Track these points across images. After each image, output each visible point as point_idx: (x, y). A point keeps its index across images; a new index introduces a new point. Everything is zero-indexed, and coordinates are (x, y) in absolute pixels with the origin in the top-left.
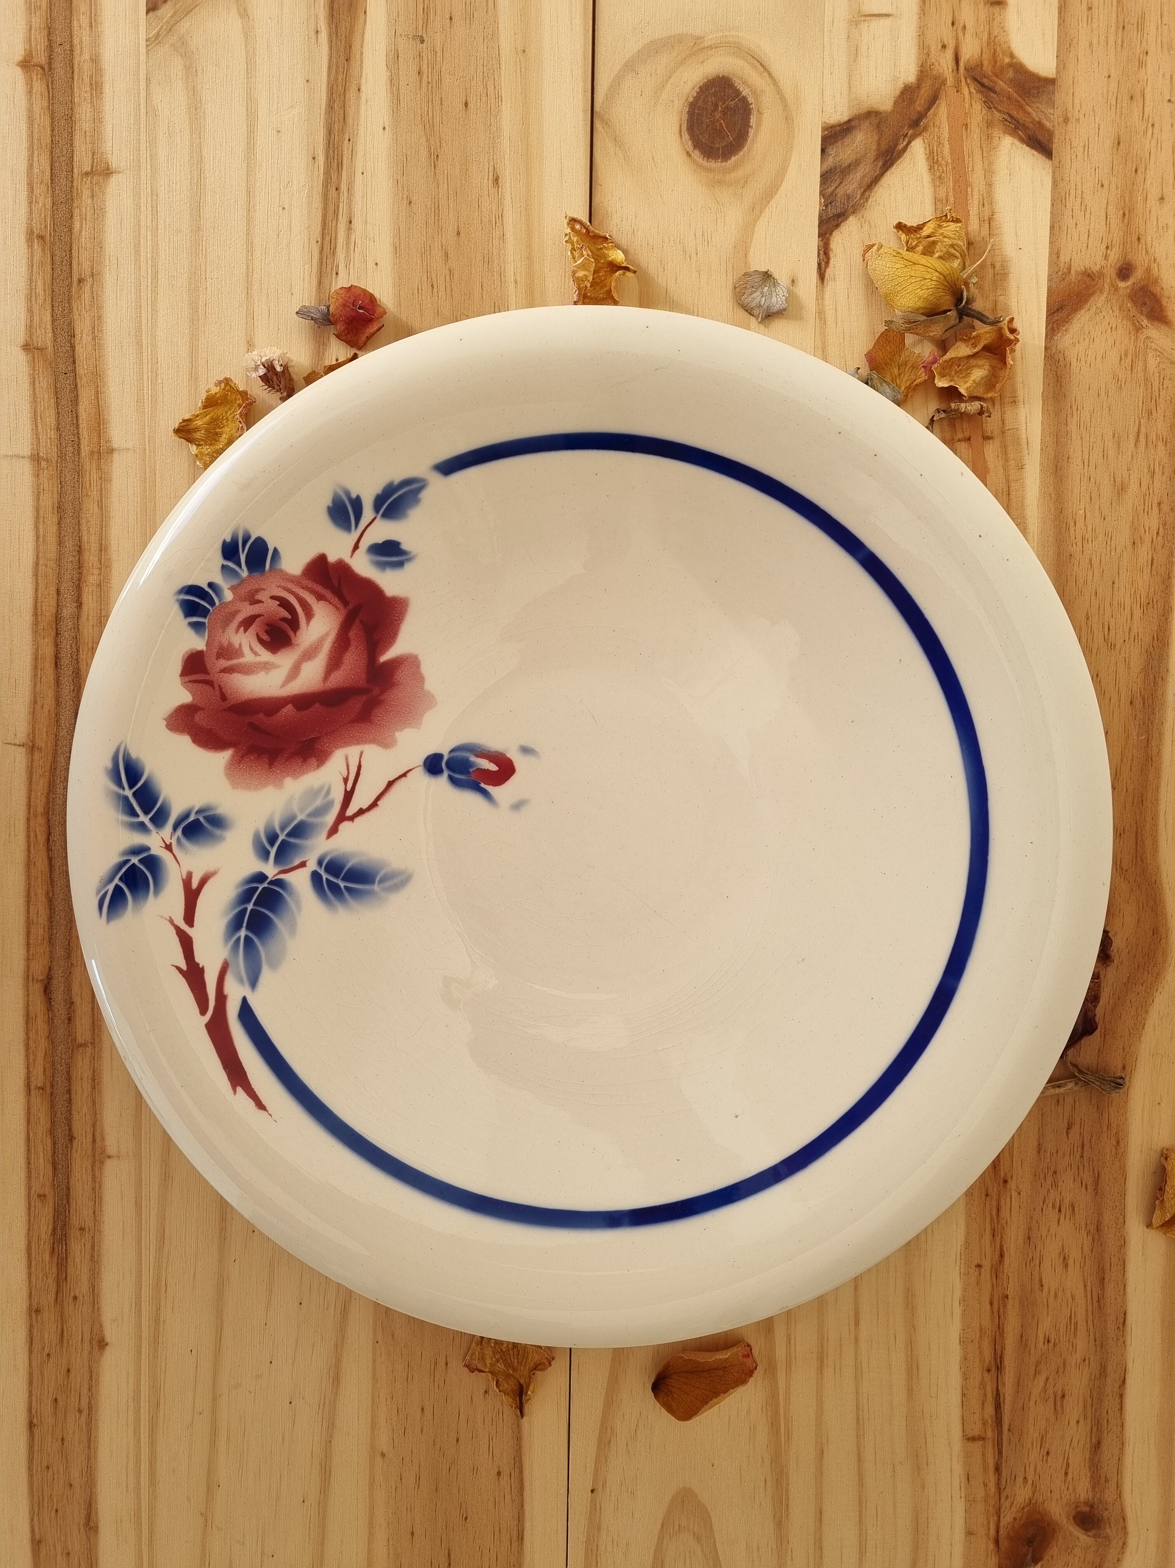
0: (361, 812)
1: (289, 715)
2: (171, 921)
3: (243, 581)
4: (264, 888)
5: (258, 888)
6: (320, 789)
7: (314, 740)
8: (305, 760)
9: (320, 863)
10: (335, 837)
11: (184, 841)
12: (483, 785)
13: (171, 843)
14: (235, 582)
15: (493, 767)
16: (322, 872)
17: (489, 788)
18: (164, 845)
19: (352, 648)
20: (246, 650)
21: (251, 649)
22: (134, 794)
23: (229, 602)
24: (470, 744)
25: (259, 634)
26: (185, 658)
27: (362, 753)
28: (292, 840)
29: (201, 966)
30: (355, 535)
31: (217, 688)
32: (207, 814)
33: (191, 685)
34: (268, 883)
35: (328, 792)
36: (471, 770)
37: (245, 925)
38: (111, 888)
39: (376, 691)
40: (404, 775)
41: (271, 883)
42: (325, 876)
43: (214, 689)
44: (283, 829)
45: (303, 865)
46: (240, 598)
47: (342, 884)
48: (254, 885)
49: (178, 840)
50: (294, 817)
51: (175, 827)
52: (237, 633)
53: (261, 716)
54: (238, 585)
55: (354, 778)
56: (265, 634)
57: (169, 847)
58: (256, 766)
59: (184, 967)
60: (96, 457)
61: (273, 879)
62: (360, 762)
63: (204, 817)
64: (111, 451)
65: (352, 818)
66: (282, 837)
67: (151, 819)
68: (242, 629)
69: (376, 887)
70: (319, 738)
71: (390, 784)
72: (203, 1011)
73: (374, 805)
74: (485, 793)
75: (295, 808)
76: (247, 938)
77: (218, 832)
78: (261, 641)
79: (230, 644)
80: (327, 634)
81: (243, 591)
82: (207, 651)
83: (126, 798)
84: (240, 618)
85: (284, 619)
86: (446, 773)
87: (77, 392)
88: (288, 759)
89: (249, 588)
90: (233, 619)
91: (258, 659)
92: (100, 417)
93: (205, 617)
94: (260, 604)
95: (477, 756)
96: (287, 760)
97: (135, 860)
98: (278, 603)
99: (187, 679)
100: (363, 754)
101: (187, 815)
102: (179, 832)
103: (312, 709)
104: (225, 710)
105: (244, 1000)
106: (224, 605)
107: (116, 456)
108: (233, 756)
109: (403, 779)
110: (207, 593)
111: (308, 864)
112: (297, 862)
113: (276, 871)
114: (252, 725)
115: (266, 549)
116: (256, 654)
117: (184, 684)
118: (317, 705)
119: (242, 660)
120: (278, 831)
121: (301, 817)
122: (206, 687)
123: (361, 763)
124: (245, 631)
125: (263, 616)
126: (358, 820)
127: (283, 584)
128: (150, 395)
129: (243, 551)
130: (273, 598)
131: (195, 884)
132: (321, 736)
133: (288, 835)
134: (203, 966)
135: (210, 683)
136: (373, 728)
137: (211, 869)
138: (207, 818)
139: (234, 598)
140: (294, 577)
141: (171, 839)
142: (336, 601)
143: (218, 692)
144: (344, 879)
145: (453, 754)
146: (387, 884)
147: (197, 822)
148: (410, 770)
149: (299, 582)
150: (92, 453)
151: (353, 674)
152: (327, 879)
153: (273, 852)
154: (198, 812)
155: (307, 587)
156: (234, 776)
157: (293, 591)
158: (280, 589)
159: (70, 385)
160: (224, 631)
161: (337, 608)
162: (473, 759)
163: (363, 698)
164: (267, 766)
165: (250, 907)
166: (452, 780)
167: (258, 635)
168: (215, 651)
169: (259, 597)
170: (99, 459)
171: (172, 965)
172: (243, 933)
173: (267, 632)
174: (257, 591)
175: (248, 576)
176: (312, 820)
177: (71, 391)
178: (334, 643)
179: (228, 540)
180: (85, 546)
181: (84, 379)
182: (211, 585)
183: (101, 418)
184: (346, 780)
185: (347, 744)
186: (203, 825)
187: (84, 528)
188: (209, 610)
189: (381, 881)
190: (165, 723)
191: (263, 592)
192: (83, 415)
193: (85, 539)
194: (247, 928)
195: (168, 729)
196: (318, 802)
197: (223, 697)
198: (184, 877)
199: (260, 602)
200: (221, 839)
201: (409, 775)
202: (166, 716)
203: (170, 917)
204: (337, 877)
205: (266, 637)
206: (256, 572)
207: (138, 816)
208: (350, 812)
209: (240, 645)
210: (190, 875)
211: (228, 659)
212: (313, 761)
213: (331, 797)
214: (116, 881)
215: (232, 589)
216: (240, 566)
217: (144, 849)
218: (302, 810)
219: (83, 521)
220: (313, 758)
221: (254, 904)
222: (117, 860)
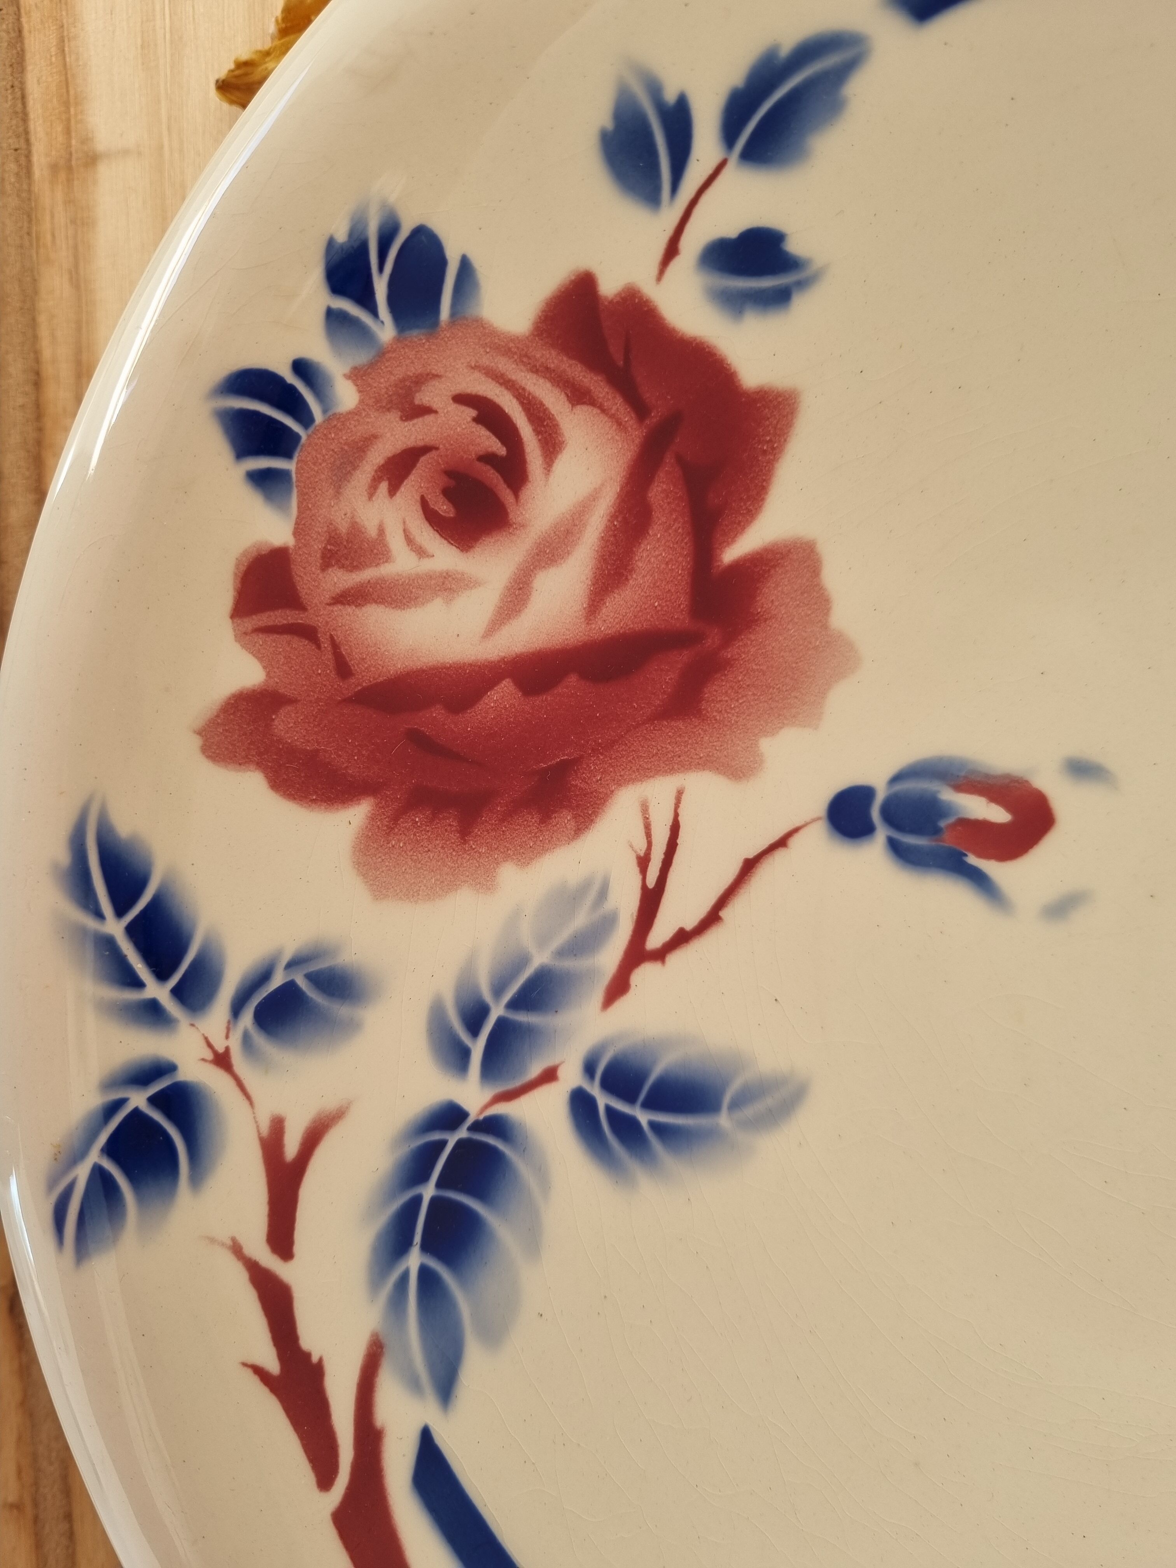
0: (682, 938)
1: (505, 707)
2: (237, 1250)
3: (382, 354)
4: (460, 1144)
5: (443, 1144)
6: (584, 888)
7: (565, 768)
8: (546, 817)
9: (589, 1069)
10: (623, 1004)
11: (260, 1039)
12: (972, 860)
13: (227, 1049)
14: (362, 357)
15: (998, 815)
16: (595, 1090)
17: (990, 867)
18: (210, 1056)
19: (656, 531)
20: (396, 542)
21: (409, 540)
22: (131, 930)
23: (350, 413)
24: (940, 759)
25: (428, 497)
26: (243, 568)
27: (679, 795)
28: (522, 1017)
29: (315, 1359)
30: (671, 215)
31: (326, 645)
32: (314, 967)
33: (260, 639)
34: (470, 1129)
35: (603, 894)
36: (943, 824)
37: (418, 1238)
38: (82, 1173)
39: (713, 639)
40: (782, 843)
41: (477, 1127)
42: (602, 1100)
43: (319, 647)
44: (498, 990)
45: (550, 1076)
46: (377, 401)
47: (644, 1118)
48: (436, 1136)
49: (246, 1041)
50: (523, 961)
51: (237, 1009)
52: (371, 496)
53: (437, 712)
54: (372, 365)
55: (662, 856)
56: (441, 499)
57: (222, 1060)
58: (429, 839)
59: (272, 1365)
60: (62, 176)
61: (481, 1117)
62: (676, 815)
63: (309, 977)
64: (92, 160)
65: (660, 955)
66: (497, 1011)
67: (178, 993)
68: (384, 486)
69: (724, 1120)
70: (577, 761)
71: (749, 866)
72: (325, 1481)
73: (712, 919)
74: (979, 879)
75: (526, 937)
76: (425, 1274)
77: (342, 1010)
78: (431, 517)
79: (356, 529)
80: (593, 497)
81: (384, 382)
82: (297, 548)
83: (108, 944)
84: (377, 456)
85: (488, 458)
86: (882, 834)
87: (22, 43)
88: (507, 817)
89: (399, 373)
90: (361, 458)
91: (427, 566)
92: (68, 92)
93: (288, 455)
94: (429, 419)
95: (959, 788)
96: (502, 821)
97: (138, 1099)
98: (473, 413)
99: (250, 623)
100: (684, 797)
101: (265, 976)
102: (247, 1018)
103: (560, 690)
104: (347, 701)
105: (426, 1436)
106: (337, 421)
107: (105, 171)
108: (372, 818)
109: (780, 854)
110: (292, 389)
111: (561, 1073)
112: (535, 1070)
113: (488, 1094)
114: (416, 738)
115: (441, 262)
116: (421, 552)
117: (242, 637)
118: (573, 680)
119: (386, 570)
120: (487, 996)
121: (540, 959)
122: (300, 644)
123: (680, 818)
124: (393, 491)
125: (437, 449)
126: (675, 959)
127: (486, 361)
128: (168, 29)
129: (381, 269)
130: (461, 399)
131: (291, 1148)
132: (582, 757)
133: (514, 1005)
134: (321, 1360)
135: (308, 633)
136: (705, 731)
137: (330, 1103)
138: (315, 979)
139: (361, 401)
140: (512, 340)
141: (227, 1037)
142: (617, 404)
143: (328, 656)
144: (650, 1105)
145: (899, 787)
146: (749, 1112)
147: (289, 990)
148: (796, 830)
149: (526, 356)
150: (54, 168)
151: (658, 598)
152: (609, 1110)
153: (478, 1048)
154: (291, 965)
155: (547, 368)
156: (376, 869)
157: (510, 381)
158: (477, 374)
159: (8, 33)
160: (338, 493)
161: (619, 423)
162: (948, 795)
163: (682, 658)
164: (455, 837)
165: (429, 1191)
166: (896, 849)
167: (424, 503)
168: (318, 546)
169: (426, 396)
170: (69, 181)
171: (245, 1365)
172: (414, 1260)
173: (447, 493)
174: (420, 380)
175: (397, 340)
176: (569, 964)
177: (11, 45)
178: (613, 517)
179: (341, 237)
180: (48, 370)
181: (36, 16)
182: (301, 367)
183: (72, 92)
184: (643, 862)
185: (645, 772)
186: (307, 997)
187: (44, 332)
188: (296, 438)
189: (737, 1104)
190: (196, 742)
191: (435, 383)
192: (35, 91)
193: (47, 353)
194: (426, 1247)
195: (208, 757)
196: (580, 920)
197: (343, 668)
198: (265, 1130)
199: (427, 410)
200: (351, 1027)
201: (793, 842)
202: (199, 723)
203: (234, 1240)
204: (630, 1097)
205: (444, 508)
206: (417, 327)
207: (138, 984)
208: (656, 938)
209: (381, 531)
210: (278, 1126)
211: (354, 567)
212: (566, 818)
213: (611, 904)
214: (95, 1156)
215: (357, 375)
216: (372, 309)
217: (161, 1069)
218: (542, 941)
219: (42, 319)
220: (565, 812)
221: (439, 1185)
222: (94, 1100)
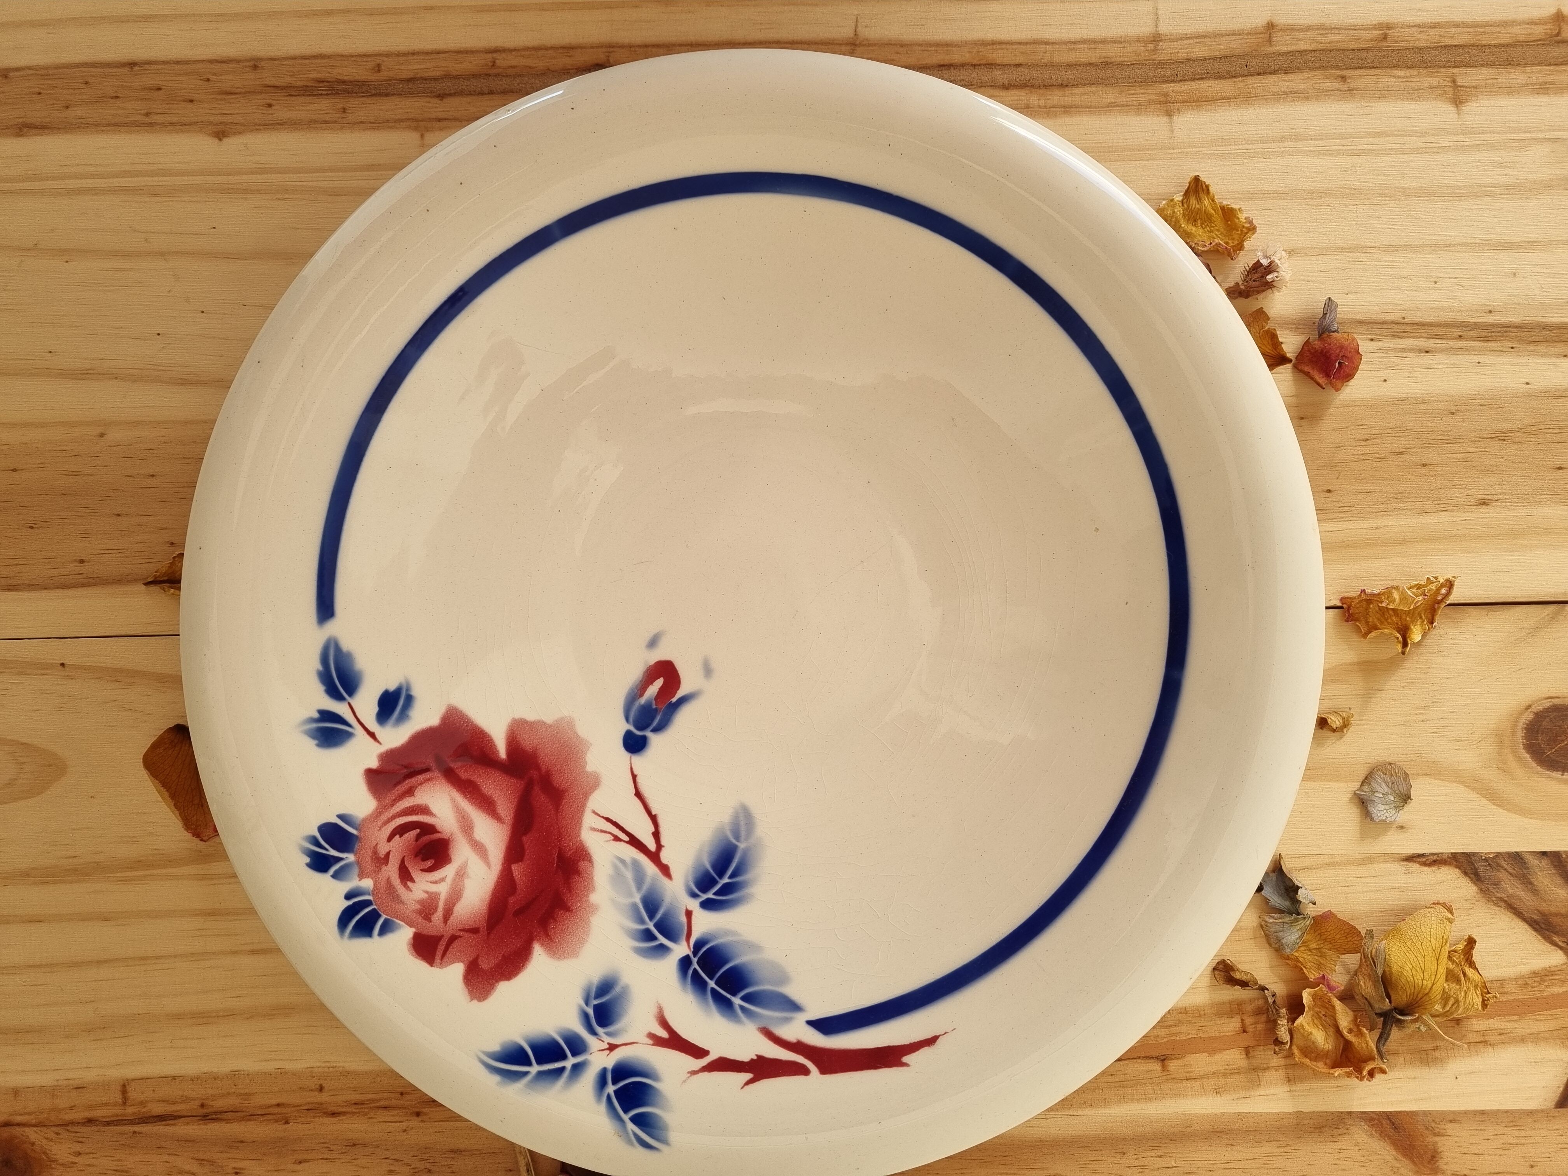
0: (656, 835)
1: (523, 871)
2: (694, 1073)
3: (358, 862)
4: (698, 963)
5: (695, 970)
6: (616, 867)
7: (561, 857)
8: (578, 872)
9: (694, 895)
10: (673, 871)
11: (611, 1029)
12: (674, 700)
13: (608, 1044)
14: (356, 871)
15: (659, 683)
16: (704, 897)
17: (680, 694)
18: (608, 1052)
19: (479, 781)
20: (434, 888)
21: (436, 882)
22: (539, 1062)
23: (374, 885)
24: (626, 698)
25: (422, 868)
26: (415, 954)
27: (594, 812)
28: (658, 916)
29: (755, 1058)
30: (358, 731)
31: (461, 933)
32: (593, 994)
33: (446, 959)
34: (694, 957)
35: (622, 861)
36: (654, 707)
37: (729, 996)
38: (631, 1126)
39: (535, 774)
40: (634, 777)
41: (695, 953)
42: (710, 895)
43: (461, 937)
44: (642, 921)
45: (689, 914)
46: (375, 872)
47: (726, 880)
48: (690, 972)
49: (608, 1034)
50: (634, 906)
51: (593, 1033)
52: (411, 890)
53: (511, 900)
54: (360, 868)
55: (618, 830)
56: (425, 863)
57: (612, 1047)
58: (563, 925)
59: (749, 1076)
61: (692, 950)
62: (603, 817)
63: (596, 997)
65: (659, 847)
66: (651, 926)
67: (575, 1054)
68: (409, 883)
69: (742, 846)
70: (560, 850)
71: (638, 794)
72: (805, 1071)
73: (654, 819)
74: (683, 700)
75: (626, 901)
76: (743, 999)
77: (617, 990)
78: (430, 870)
79: (421, 902)
80: (453, 801)
81: (369, 866)
82: (417, 928)
83: (540, 1074)
84: (396, 881)
85: (418, 837)
86: (648, 733)
88: (570, 890)
89: (368, 859)
90: (394, 888)
91: (449, 880)
93: (379, 916)
94: (391, 854)
95: (641, 695)
96: (570, 891)
97: (611, 1089)
98: (398, 836)
99: (438, 960)
100: (596, 811)
101: (586, 1016)
102: (600, 1030)
103: (526, 846)
104: (489, 934)
105: (810, 1023)
106: (375, 891)
108: (542, 945)
109: (639, 780)
110: (354, 903)
111: (690, 909)
112: (684, 919)
113: (684, 943)
114: (518, 913)
115: (335, 825)
116: (442, 880)
117: (441, 966)
118: (525, 839)
119: (443, 897)
120: (642, 927)
121: (637, 899)
122: (456, 944)
123: (605, 816)
124: (413, 881)
125: (405, 856)
126: (664, 841)
127: (379, 823)
129: (327, 850)
130: (390, 839)
131: (664, 1034)
132: (559, 847)
133: (651, 917)
134: (757, 1055)
135: (453, 938)
136: (572, 792)
137: (654, 1011)
138: (597, 996)
139: (372, 879)
140: (377, 810)
141: (603, 1042)
142: (421, 778)
143: (466, 935)
144: (721, 875)
145: (631, 720)
146: (743, 833)
147: (597, 1008)
148: (631, 769)
149: (385, 807)
151: (507, 790)
152: (715, 894)
153: (662, 940)
154: (587, 1004)
155: (394, 800)
156: (565, 952)
157: (392, 817)
158: (383, 829)
160: (403, 903)
161: (428, 780)
162: (643, 700)
163: (537, 789)
164: (567, 914)
165: (712, 984)
166: (656, 730)
167: (423, 870)
168: (420, 920)
169: (382, 853)
171: (742, 1088)
172: (737, 1001)
173: (424, 860)
174: (375, 852)
175: (355, 855)
176: (645, 888)
178: (465, 796)
179: (308, 860)
182: (348, 897)
184: (617, 839)
185: (578, 823)
186: (604, 1002)
188: (374, 909)
189: (737, 838)
190: (475, 1002)
191: (379, 846)
194: (734, 994)
195: (483, 1000)
196: (629, 875)
197: (474, 931)
198: (651, 1042)
199: (388, 854)
200: (626, 990)
201: (636, 772)
202: (468, 998)
203: (688, 1073)
204: (714, 882)
205: (429, 863)
206: (354, 845)
207: (563, 1069)
208: (652, 846)
209: (426, 892)
210: (652, 1036)
211: (436, 909)
212: (582, 864)
213: (628, 860)
214: (626, 1117)
215: (361, 876)
216: (341, 859)
217: (603, 1075)
218: (630, 895)
220: (580, 864)
221: (711, 979)
222: (603, 1107)
